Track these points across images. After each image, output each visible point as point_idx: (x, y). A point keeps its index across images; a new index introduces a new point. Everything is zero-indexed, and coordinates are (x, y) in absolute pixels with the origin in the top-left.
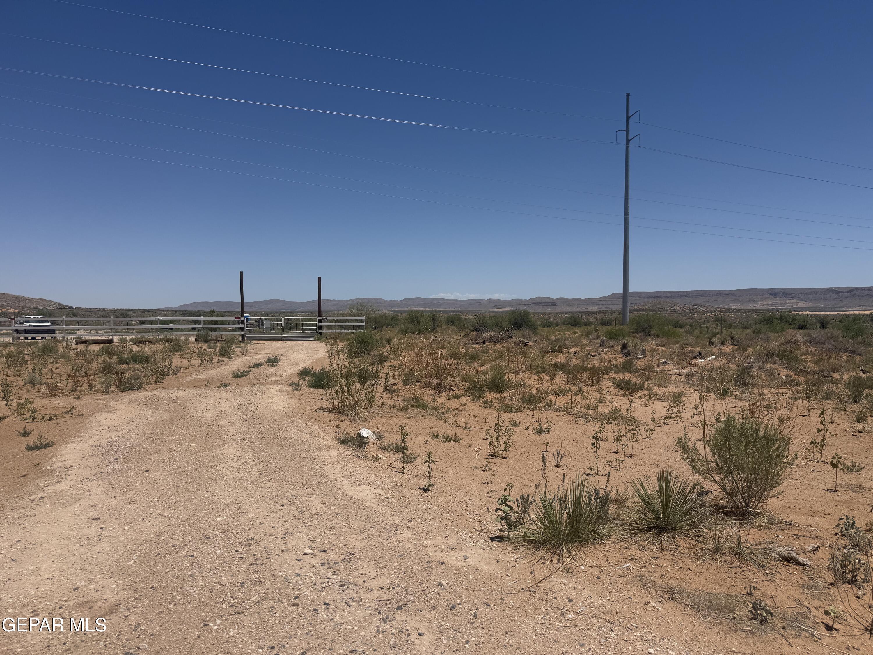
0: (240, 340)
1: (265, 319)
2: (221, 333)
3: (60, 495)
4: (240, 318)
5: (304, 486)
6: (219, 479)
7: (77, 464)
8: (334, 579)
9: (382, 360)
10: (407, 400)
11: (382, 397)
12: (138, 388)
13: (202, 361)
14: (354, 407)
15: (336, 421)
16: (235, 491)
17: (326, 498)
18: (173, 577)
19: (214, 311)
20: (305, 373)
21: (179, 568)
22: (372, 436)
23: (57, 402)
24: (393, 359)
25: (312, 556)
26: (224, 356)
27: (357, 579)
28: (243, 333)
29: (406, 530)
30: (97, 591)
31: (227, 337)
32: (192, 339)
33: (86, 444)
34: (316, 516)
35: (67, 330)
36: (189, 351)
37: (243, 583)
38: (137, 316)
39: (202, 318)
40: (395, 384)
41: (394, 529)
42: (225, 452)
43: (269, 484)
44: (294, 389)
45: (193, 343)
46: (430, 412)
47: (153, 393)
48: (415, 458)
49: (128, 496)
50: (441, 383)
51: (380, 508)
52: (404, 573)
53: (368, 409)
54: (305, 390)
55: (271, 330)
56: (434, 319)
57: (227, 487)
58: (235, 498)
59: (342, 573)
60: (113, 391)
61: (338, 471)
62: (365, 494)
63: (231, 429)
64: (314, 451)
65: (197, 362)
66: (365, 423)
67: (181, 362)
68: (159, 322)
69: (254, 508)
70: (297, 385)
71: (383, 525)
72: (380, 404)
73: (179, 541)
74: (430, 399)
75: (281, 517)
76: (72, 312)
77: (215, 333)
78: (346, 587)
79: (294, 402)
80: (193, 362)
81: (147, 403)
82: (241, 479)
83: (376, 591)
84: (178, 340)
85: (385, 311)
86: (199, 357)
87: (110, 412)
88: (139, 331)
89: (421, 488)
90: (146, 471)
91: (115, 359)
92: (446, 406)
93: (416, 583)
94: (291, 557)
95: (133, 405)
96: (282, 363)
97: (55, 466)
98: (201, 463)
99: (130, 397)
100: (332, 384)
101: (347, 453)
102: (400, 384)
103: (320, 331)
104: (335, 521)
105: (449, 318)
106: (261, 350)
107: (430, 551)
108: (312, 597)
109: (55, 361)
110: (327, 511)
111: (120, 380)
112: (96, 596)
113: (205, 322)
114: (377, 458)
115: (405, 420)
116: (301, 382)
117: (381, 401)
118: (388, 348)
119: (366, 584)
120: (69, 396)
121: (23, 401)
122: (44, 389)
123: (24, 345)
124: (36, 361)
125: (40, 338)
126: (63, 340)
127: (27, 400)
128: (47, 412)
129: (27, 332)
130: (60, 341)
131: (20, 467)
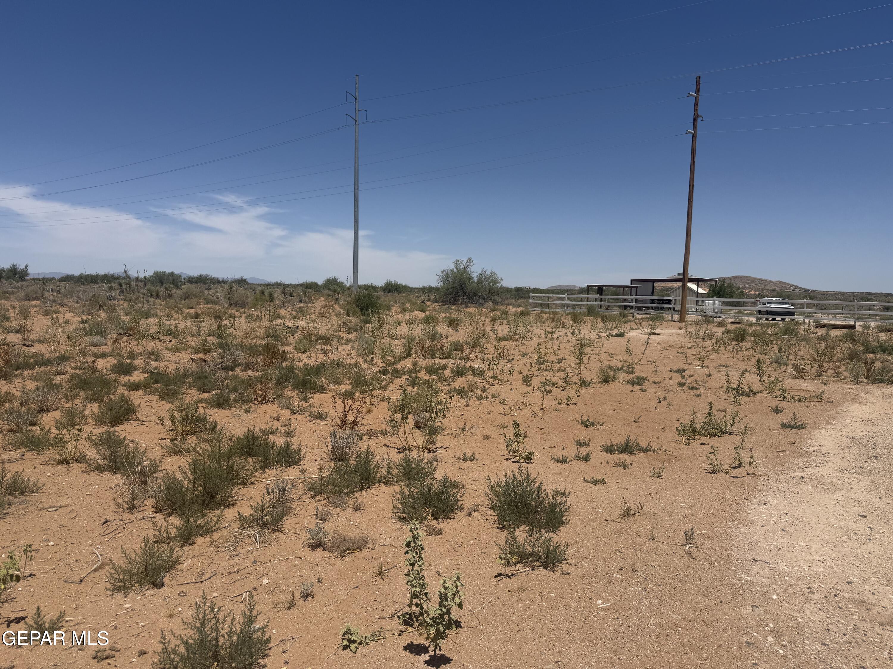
7: (833, 452)
23: (805, 385)
30: (873, 594)
33: (840, 433)
35: (806, 313)
38: (879, 301)
60: (862, 382)
76: (810, 295)
87: (861, 403)
88: (884, 318)
91: (860, 347)
95: (888, 400)
99: (884, 390)
109: (797, 344)
111: (869, 371)
112: (873, 599)
120: (815, 380)
121: (772, 379)
122: (791, 370)
123: (768, 326)
124: (779, 342)
125: (780, 319)
126: (804, 323)
127: (776, 379)
128: (797, 394)
129: (768, 313)
130: (800, 324)
131: (777, 442)
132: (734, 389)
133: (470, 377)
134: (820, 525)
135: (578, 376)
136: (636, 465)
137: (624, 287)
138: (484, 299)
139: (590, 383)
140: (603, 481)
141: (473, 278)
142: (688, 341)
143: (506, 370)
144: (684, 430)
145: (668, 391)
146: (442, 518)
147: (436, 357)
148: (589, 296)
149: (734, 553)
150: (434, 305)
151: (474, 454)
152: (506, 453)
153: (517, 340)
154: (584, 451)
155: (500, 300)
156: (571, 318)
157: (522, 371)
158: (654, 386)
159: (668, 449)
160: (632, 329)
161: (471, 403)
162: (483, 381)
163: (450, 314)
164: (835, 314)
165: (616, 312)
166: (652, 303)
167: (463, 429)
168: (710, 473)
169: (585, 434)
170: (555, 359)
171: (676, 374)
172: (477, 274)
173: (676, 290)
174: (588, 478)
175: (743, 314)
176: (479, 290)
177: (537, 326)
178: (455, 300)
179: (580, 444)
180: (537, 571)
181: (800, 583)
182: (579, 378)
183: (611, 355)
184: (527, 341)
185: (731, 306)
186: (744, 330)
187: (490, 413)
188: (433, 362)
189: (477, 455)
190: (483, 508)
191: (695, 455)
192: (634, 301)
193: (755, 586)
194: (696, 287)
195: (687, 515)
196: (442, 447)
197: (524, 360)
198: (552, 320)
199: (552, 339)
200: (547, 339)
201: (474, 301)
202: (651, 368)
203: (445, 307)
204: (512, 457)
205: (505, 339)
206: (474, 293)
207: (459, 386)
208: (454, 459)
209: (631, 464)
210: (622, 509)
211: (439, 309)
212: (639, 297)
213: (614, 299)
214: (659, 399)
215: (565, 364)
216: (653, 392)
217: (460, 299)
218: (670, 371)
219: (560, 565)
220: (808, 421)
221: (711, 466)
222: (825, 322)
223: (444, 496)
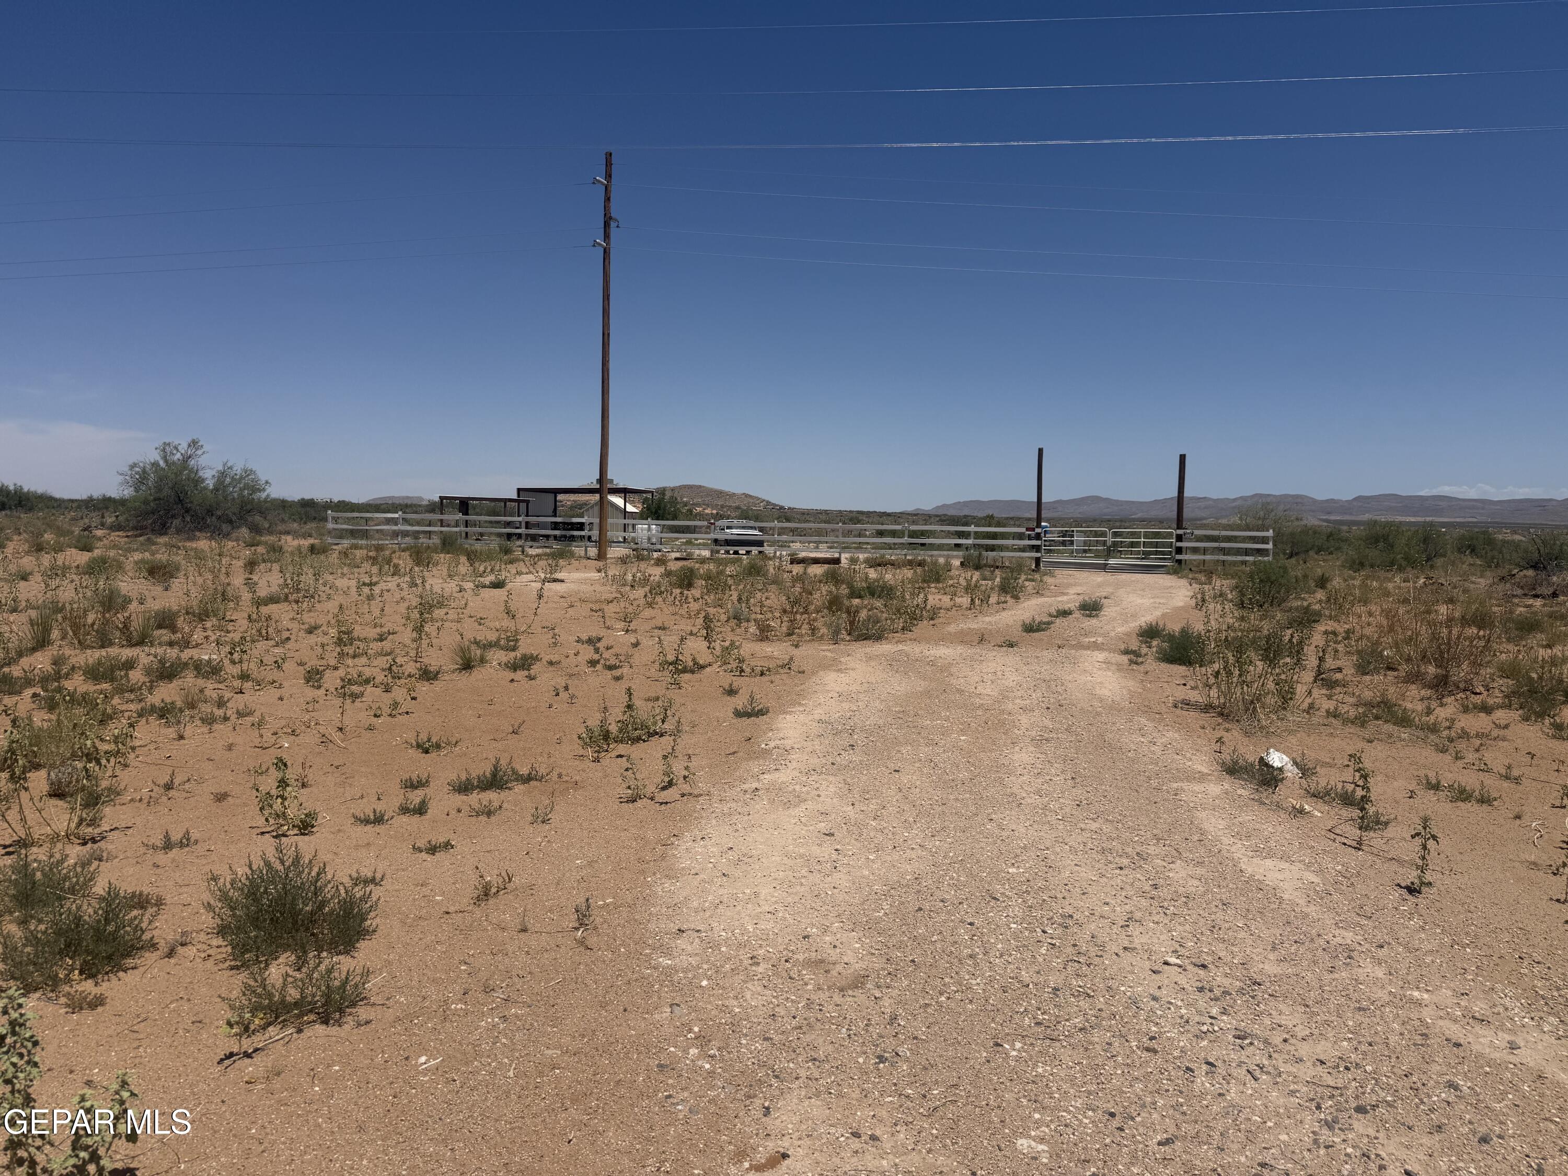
0: (1033, 567)
1: (1077, 531)
2: (1002, 554)
3: (779, 789)
4: (1033, 530)
5: (1158, 840)
6: (1009, 802)
7: (799, 746)
8: (1223, 1021)
9: (1307, 619)
10: (1365, 705)
11: (1310, 693)
12: (878, 638)
13: (972, 600)
14: (1251, 706)
15: (1214, 729)
16: (1035, 826)
17: (1200, 871)
18: (944, 952)
19: (992, 517)
20: (1150, 633)
21: (951, 939)
22: (1289, 767)
23: (770, 649)
24: (1330, 618)
25: (1180, 970)
26: (1006, 593)
27: (1269, 1033)
28: (1039, 555)
29: (1371, 962)
30: (835, 947)
31: (1011, 563)
32: (956, 563)
33: (811, 717)
34: (1185, 900)
35: (778, 541)
36: (951, 582)
37: (1056, 989)
38: (872, 523)
39: (972, 528)
40: (1340, 670)
41: (1346, 955)
42: (1016, 757)
43: (1094, 826)
44: (1131, 662)
45: (957, 569)
46: (1421, 734)
47: (900, 647)
48: (1386, 824)
49: (871, 806)
50: (1446, 677)
51: (1314, 908)
52: (1370, 1045)
53: (1282, 713)
54: (1151, 664)
55: (1085, 551)
56: (1426, 540)
57: (1022, 817)
58: (1037, 839)
59: (1239, 1014)
60: (843, 640)
61: (1222, 824)
62: (1281, 877)
63: (1024, 720)
64: (1175, 779)
65: (965, 601)
66: (1274, 740)
67: (940, 600)
68: (906, 532)
69: (1069, 862)
70: (1137, 654)
71: (1322, 942)
72: (1305, 706)
73: (950, 895)
74: (1420, 707)
75: (1118, 888)
76: (784, 514)
77: (991, 554)
78: (1247, 1041)
79: (1131, 683)
80: (958, 600)
81: (892, 663)
82: (1045, 808)
83: (1309, 1064)
84: (935, 563)
85: (1312, 521)
86: (967, 593)
87: (839, 670)
88: (876, 547)
89: (1403, 885)
90: (895, 771)
91: (844, 590)
92: (1458, 725)
93: (1395, 1070)
94: (1142, 965)
95: (873, 664)
96: (1109, 611)
97: (772, 744)
98: (978, 771)
99: (868, 650)
100: (1207, 657)
101: (1239, 792)
102: (1349, 671)
103: (1178, 557)
104: (1220, 915)
105: (1462, 538)
106: (1069, 585)
107: (1428, 1015)
108: (1182, 1044)
109: (764, 590)
110: (1205, 893)
111: (852, 623)
112: (834, 955)
113: (978, 535)
114: (1301, 811)
115: (1361, 744)
116: (1144, 650)
117: (1309, 700)
118: (1320, 595)
119: (1288, 1047)
120: (785, 642)
121: (727, 644)
122: (753, 629)
123: (725, 563)
124: (741, 587)
125: (744, 552)
126: (775, 556)
127: (732, 643)
128: (759, 664)
129: (728, 543)
130: (770, 559)
131: (728, 740)
132: (671, 664)
133: (189, 680)
134: (774, 858)
135: (416, 662)
136: (508, 807)
137: (505, 501)
138: (231, 522)
139: (438, 673)
140: (448, 845)
141: (203, 480)
142: (608, 591)
143: (269, 659)
144: (591, 738)
145: (571, 675)
146: (107, 973)
147: (111, 644)
148: (445, 517)
149: (652, 926)
150: (116, 536)
151: (188, 832)
152: (261, 821)
153: (297, 602)
154: (416, 797)
155: (267, 526)
156: (411, 556)
157: (305, 659)
158: (551, 669)
159: (564, 773)
160: (519, 573)
161: (188, 732)
162: (220, 686)
163: (153, 555)
164: (818, 543)
165: (495, 544)
166: (555, 529)
167: (168, 787)
168: (627, 802)
169: (420, 765)
170: (373, 633)
171: (586, 646)
172: (214, 472)
173: (592, 507)
174: (421, 843)
175: (694, 545)
176: (218, 504)
177: (342, 574)
178: (164, 525)
179: (412, 785)
180: (308, 1032)
181: (740, 953)
182: (418, 665)
183: (480, 621)
184: (319, 602)
185: (677, 532)
186: (691, 570)
187: (230, 747)
188: (104, 654)
189: (194, 835)
190: (203, 937)
191: (606, 776)
192: (523, 525)
193: (677, 971)
194: (623, 501)
195: (585, 878)
196: (116, 828)
197: (313, 639)
198: (374, 560)
199: (370, 598)
200: (361, 598)
201: (208, 526)
202: (547, 638)
203: (141, 539)
204: (272, 828)
205: (273, 600)
206: (209, 511)
207: (163, 701)
208: (143, 850)
209: (500, 807)
210: (476, 888)
211: (126, 543)
212: (530, 519)
213: (491, 522)
214: (556, 689)
215: (393, 642)
216: (547, 679)
217: (176, 522)
218: (578, 642)
219: (354, 1010)
220: (771, 704)
221: (630, 791)
222: (803, 555)
223: (111, 928)
